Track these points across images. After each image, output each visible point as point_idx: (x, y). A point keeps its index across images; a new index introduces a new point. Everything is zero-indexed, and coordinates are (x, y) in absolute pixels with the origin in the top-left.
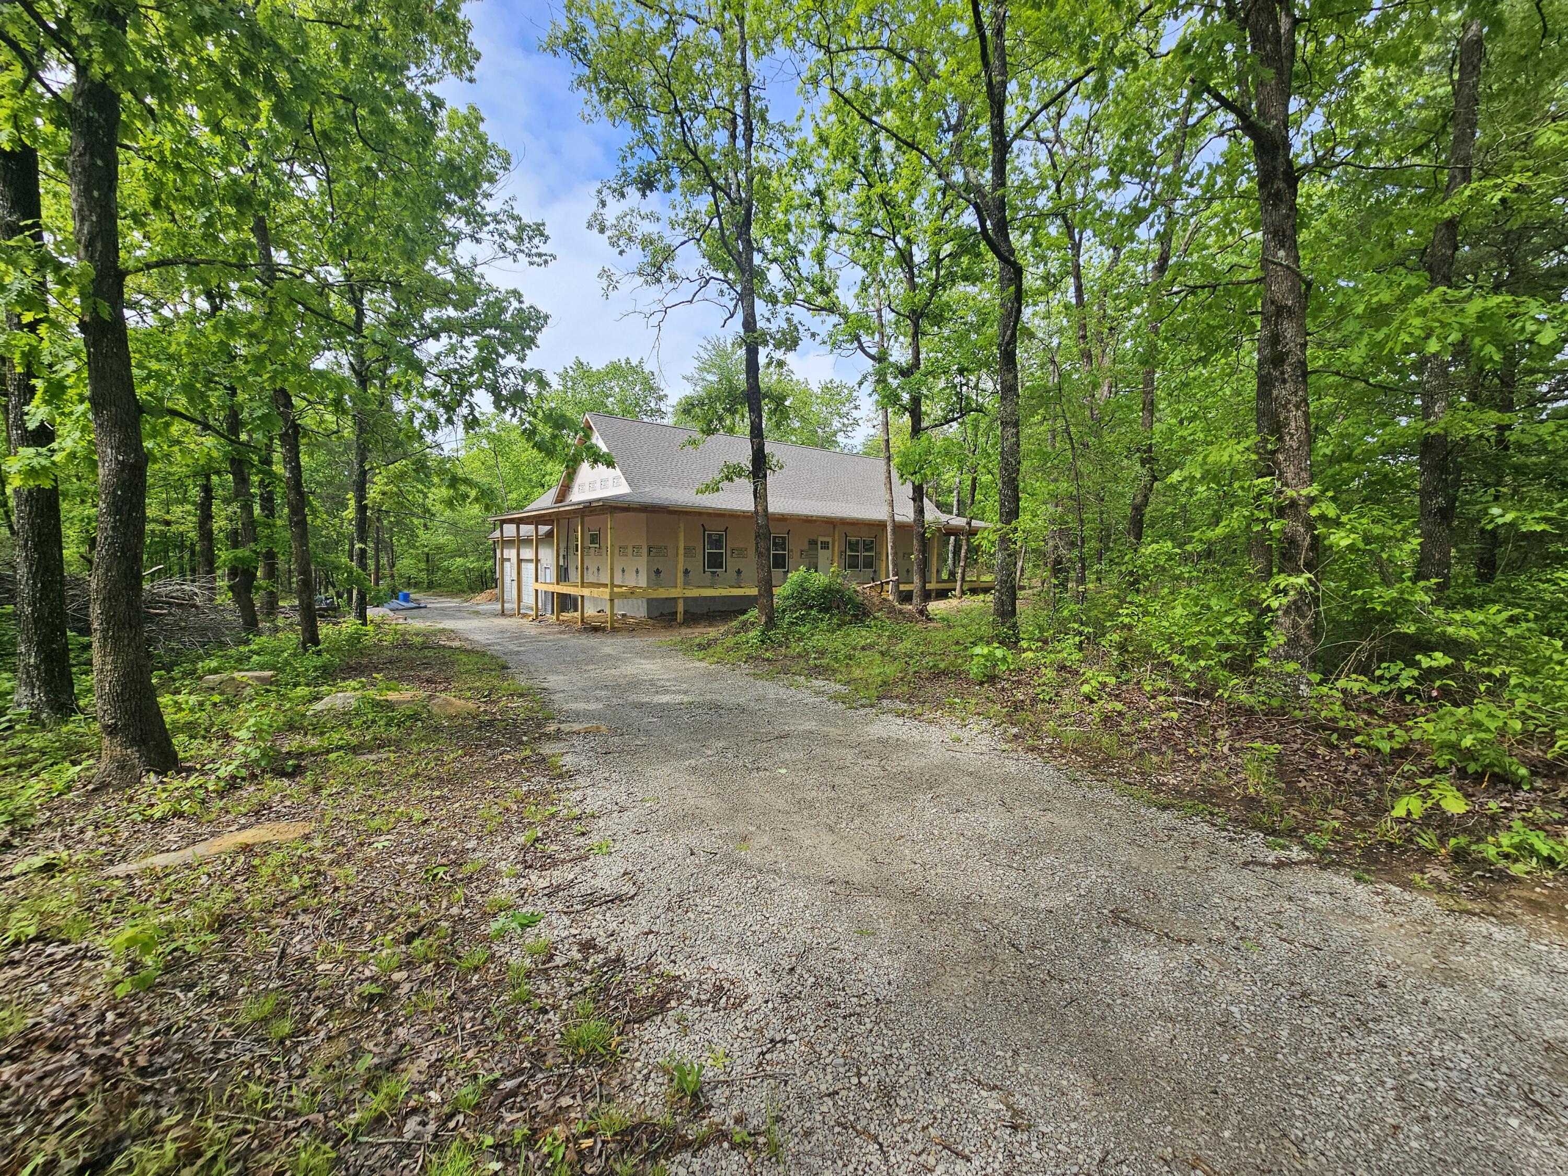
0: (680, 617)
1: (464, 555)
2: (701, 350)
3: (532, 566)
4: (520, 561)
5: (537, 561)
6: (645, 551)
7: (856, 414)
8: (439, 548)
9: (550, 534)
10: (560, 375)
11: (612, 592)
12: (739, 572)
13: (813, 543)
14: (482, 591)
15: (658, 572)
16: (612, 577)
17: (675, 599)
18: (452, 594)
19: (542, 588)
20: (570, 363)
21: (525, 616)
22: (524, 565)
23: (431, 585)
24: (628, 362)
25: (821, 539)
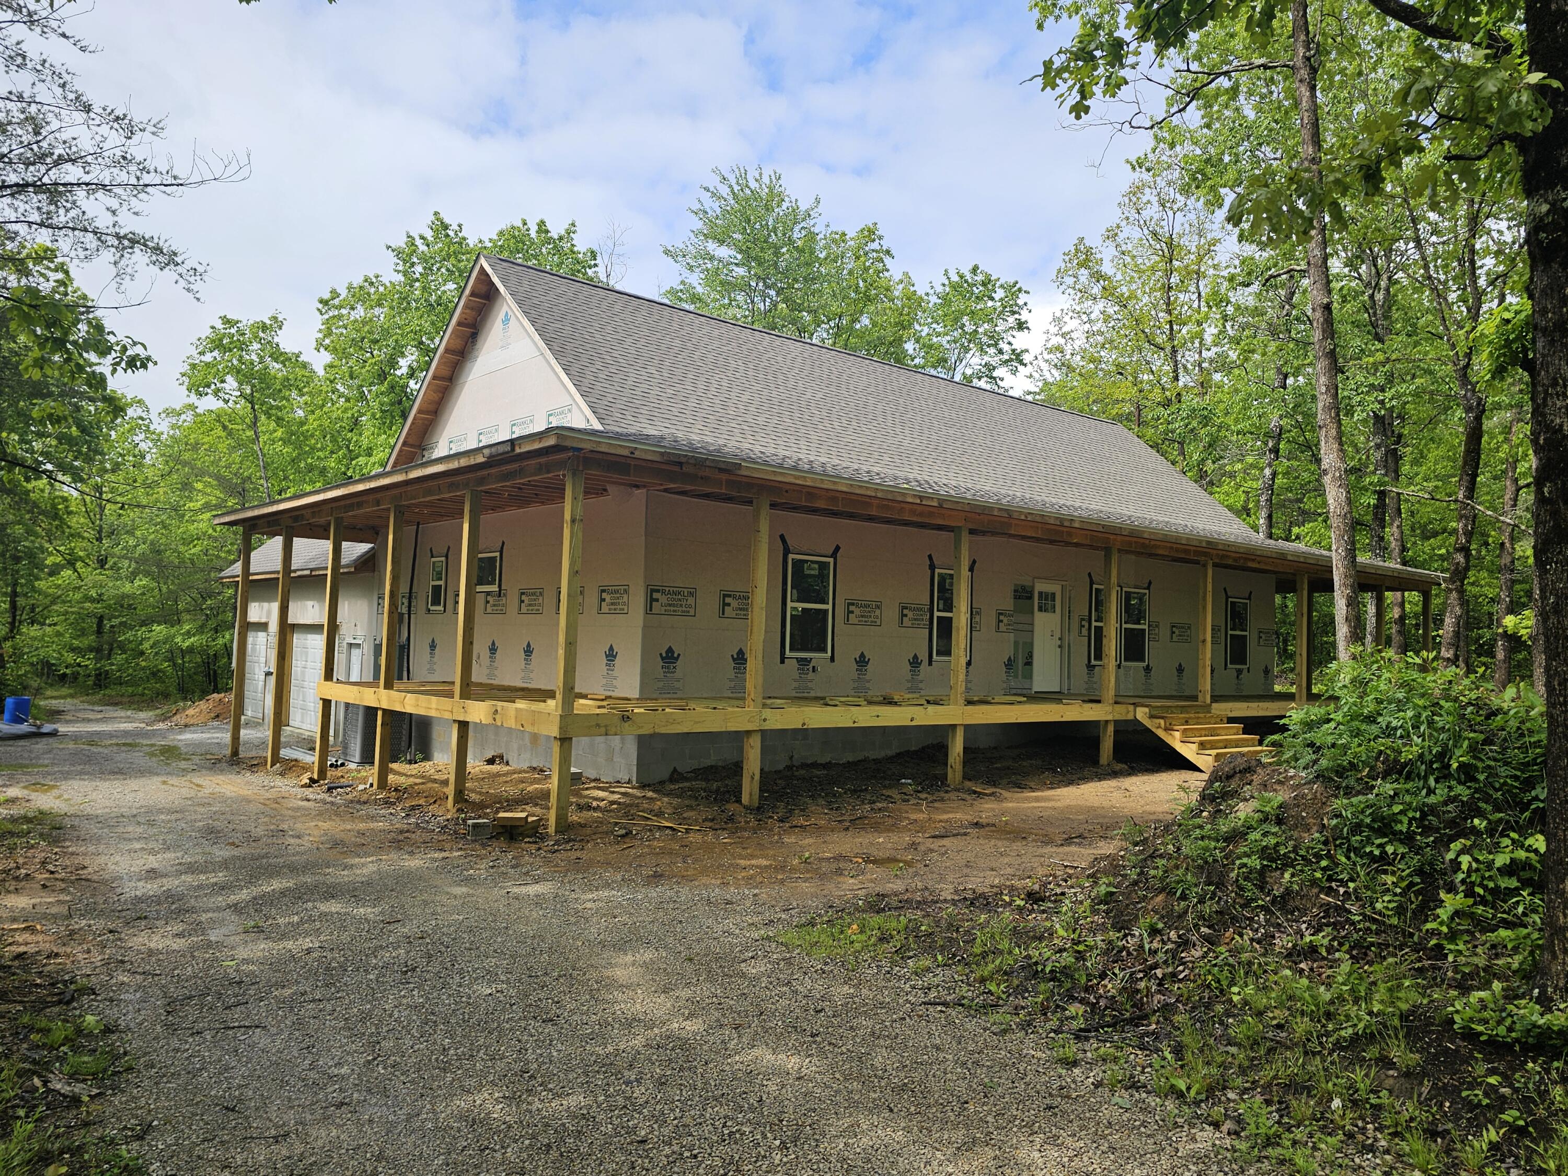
0: (750, 789)
1: (171, 617)
2: (706, 197)
3: (317, 642)
4: (287, 630)
5: (333, 628)
6: (637, 600)
7: (1020, 341)
8: (125, 604)
9: (368, 564)
10: (398, 253)
11: (567, 717)
12: (862, 661)
13: (1023, 594)
14: (204, 694)
15: (670, 657)
16: (570, 671)
17: (739, 737)
18: (138, 702)
19: (340, 694)
20: (422, 227)
21: (290, 767)
22: (298, 640)
23: (101, 681)
24: (542, 227)
25: (1040, 587)
